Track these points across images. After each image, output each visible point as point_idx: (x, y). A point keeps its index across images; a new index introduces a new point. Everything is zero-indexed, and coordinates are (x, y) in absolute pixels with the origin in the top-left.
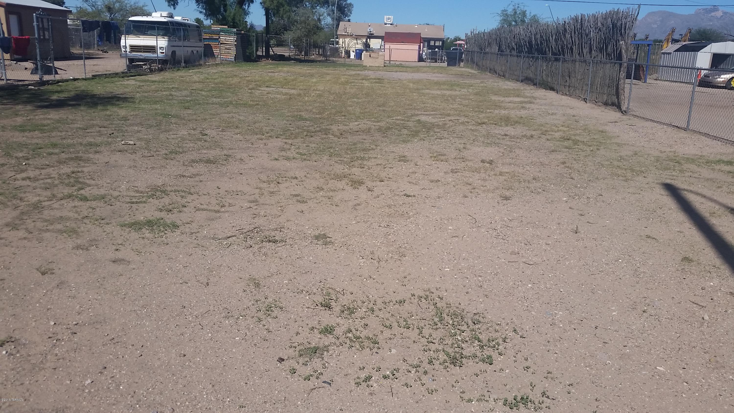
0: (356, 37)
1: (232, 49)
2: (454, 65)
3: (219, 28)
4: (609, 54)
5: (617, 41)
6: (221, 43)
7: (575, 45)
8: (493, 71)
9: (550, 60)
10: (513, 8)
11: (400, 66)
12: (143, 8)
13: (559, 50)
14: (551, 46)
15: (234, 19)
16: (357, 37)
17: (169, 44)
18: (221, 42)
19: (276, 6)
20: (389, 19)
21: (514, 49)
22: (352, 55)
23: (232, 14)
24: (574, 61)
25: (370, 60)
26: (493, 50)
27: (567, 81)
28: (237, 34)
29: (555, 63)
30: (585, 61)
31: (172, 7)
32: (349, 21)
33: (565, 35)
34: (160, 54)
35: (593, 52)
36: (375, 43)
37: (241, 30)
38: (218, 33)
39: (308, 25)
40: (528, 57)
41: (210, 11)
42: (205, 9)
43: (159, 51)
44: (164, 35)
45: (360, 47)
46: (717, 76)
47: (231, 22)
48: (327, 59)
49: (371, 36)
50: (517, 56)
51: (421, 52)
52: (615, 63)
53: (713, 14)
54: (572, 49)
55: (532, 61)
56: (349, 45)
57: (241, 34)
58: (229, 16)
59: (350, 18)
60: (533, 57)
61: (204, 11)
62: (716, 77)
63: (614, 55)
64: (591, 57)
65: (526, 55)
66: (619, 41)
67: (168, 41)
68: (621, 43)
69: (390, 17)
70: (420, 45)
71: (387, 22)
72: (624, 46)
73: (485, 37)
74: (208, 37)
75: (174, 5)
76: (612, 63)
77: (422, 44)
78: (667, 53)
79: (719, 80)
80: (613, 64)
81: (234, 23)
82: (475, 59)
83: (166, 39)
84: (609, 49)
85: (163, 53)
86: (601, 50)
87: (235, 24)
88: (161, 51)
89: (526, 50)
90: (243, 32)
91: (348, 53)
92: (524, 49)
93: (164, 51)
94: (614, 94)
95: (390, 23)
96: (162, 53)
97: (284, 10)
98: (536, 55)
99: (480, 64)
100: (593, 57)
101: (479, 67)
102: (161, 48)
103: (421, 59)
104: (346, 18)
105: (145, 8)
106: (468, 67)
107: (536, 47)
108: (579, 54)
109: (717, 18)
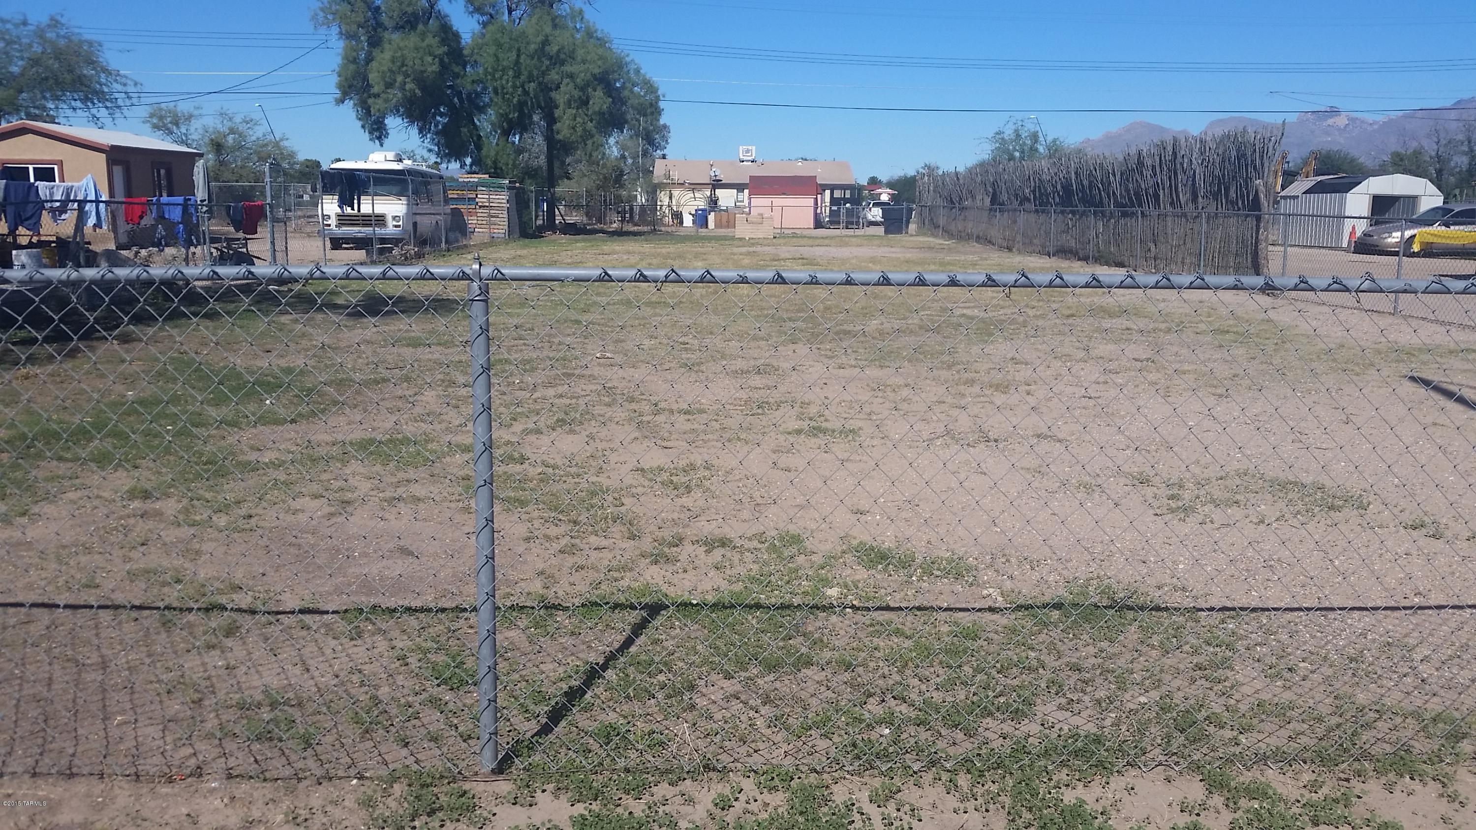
0: (693, 187)
1: (501, 216)
2: (899, 231)
3: (476, 180)
4: (1232, 202)
5: (1248, 180)
6: (480, 207)
7: (1164, 189)
8: (986, 240)
9: (1112, 215)
10: (1014, 127)
11: (795, 236)
12: (281, 144)
13: (1130, 199)
14: (1114, 192)
15: (495, 162)
16: (695, 187)
17: (408, 209)
18: (480, 204)
19: (581, 136)
20: (748, 151)
21: (1029, 200)
22: (688, 221)
23: (493, 153)
24: (1162, 217)
25: (749, 227)
26: (979, 203)
27: (1150, 250)
28: (509, 188)
29: (1122, 221)
30: (1184, 215)
31: (377, 141)
32: (664, 157)
33: (1142, 172)
34: (391, 229)
35: (1200, 199)
36: (726, 198)
37: (515, 182)
38: (474, 187)
39: (603, 168)
40: (1062, 212)
41: (447, 147)
42: (438, 145)
43: (390, 223)
44: (399, 194)
45: (702, 204)
46: (1387, 235)
47: (491, 168)
48: (655, 229)
49: (717, 184)
50: (1037, 211)
51: (819, 211)
52: (1247, 216)
53: (1330, 121)
54: (1156, 196)
55: (1071, 219)
56: (678, 202)
57: (514, 188)
58: (487, 156)
59: (665, 152)
60: (1073, 213)
61: (436, 149)
62: (1384, 236)
63: (1243, 202)
64: (1196, 208)
65: (1059, 209)
66: (1251, 179)
67: (408, 204)
68: (1258, 182)
69: (750, 148)
70: (816, 198)
71: (745, 158)
72: (1262, 188)
73: (961, 181)
74: (456, 196)
75: (379, 138)
76: (1238, 215)
77: (819, 196)
78: (1290, 197)
79: (1389, 240)
80: (1243, 218)
81: (495, 168)
82: (942, 221)
83: (404, 201)
84: (1233, 194)
85: (399, 226)
86: (1216, 196)
87: (499, 171)
88: (395, 223)
89: (1057, 200)
90: (517, 185)
91: (678, 217)
92: (1054, 198)
93: (401, 223)
94: (1249, 264)
95: (750, 158)
96: (396, 226)
97: (594, 143)
98: (1081, 208)
99: (952, 227)
100: (1200, 208)
101: (949, 234)
102: (394, 218)
103: (818, 224)
104: (658, 151)
105: (285, 143)
106: (925, 235)
107: (1080, 195)
108: (1172, 204)
109: (1339, 129)
